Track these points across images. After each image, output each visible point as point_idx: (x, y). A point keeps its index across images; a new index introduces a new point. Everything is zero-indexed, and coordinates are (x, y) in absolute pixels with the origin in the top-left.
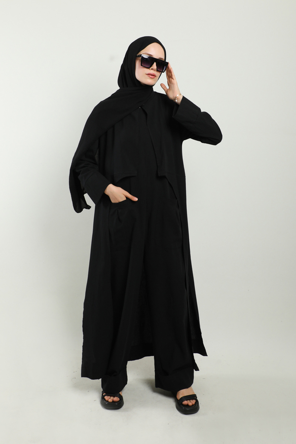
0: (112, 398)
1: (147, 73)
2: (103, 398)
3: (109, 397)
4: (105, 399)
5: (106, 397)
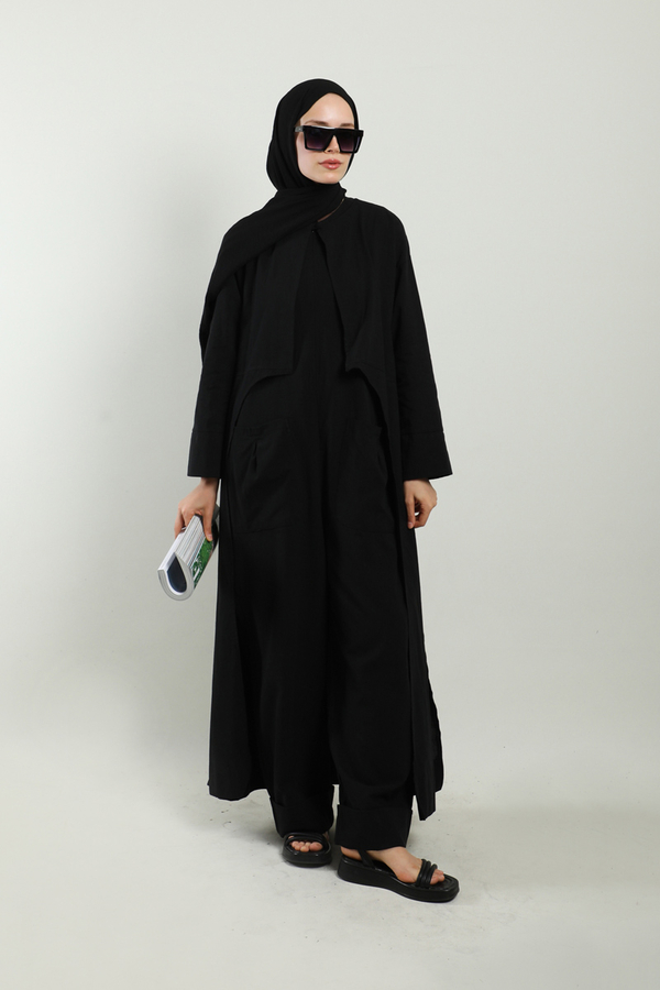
0: (308, 844)
1: (322, 161)
2: (288, 845)
3: (302, 843)
4: (293, 849)
5: (294, 844)
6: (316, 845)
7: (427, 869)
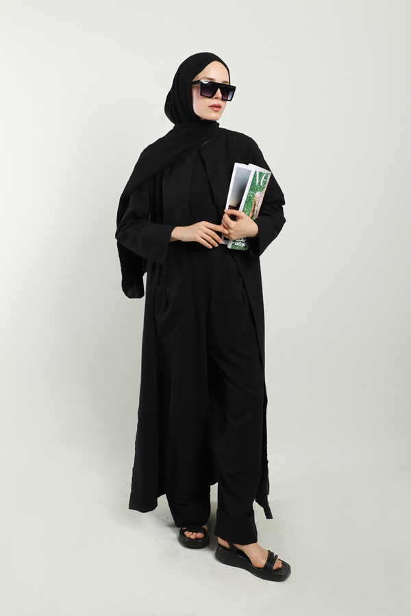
4: (186, 536)
5: (186, 533)
6: (200, 535)
7: (272, 558)
